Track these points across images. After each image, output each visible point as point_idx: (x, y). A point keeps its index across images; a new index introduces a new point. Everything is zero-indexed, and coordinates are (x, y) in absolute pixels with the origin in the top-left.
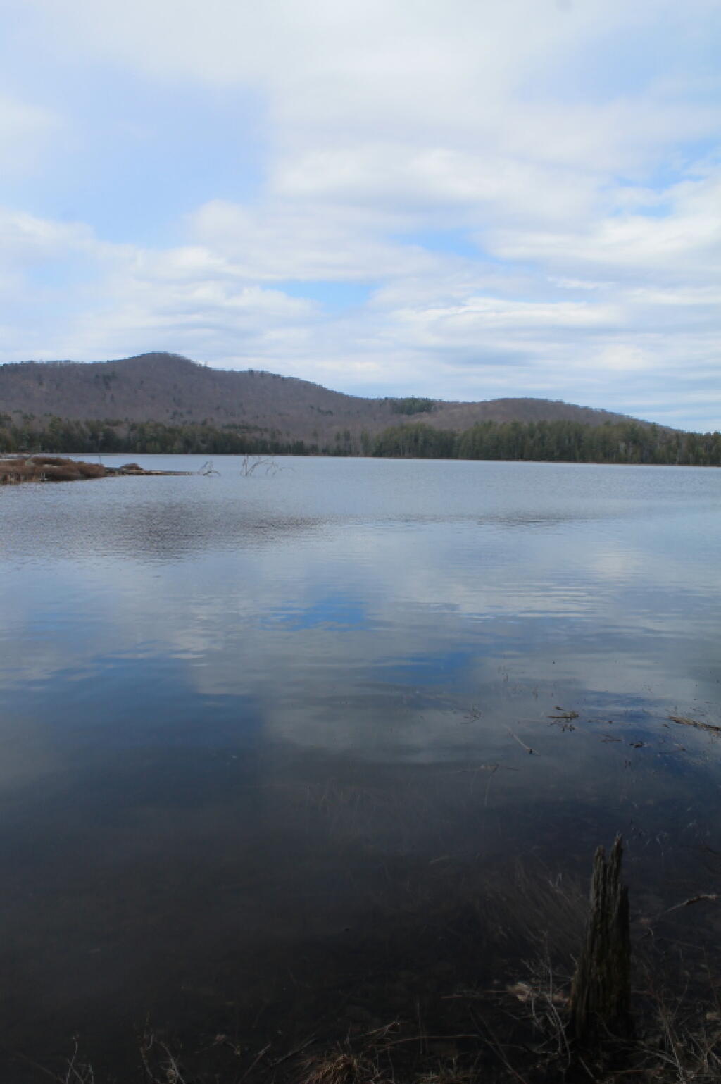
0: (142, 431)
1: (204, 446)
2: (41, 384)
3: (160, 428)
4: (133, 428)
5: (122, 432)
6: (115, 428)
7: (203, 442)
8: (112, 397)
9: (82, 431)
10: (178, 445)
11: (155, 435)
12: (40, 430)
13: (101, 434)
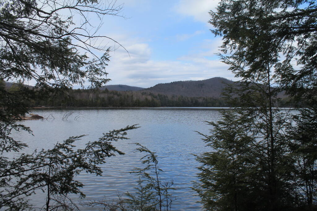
0: (206, 100)
1: (225, 104)
2: (183, 87)
3: (212, 99)
4: (204, 99)
5: (200, 101)
6: (198, 99)
7: (225, 103)
8: (203, 91)
9: (188, 100)
10: (217, 104)
11: (210, 101)
12: (175, 100)
13: (194, 101)
